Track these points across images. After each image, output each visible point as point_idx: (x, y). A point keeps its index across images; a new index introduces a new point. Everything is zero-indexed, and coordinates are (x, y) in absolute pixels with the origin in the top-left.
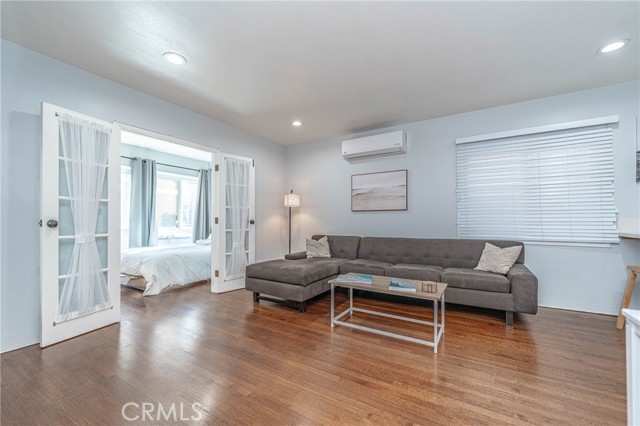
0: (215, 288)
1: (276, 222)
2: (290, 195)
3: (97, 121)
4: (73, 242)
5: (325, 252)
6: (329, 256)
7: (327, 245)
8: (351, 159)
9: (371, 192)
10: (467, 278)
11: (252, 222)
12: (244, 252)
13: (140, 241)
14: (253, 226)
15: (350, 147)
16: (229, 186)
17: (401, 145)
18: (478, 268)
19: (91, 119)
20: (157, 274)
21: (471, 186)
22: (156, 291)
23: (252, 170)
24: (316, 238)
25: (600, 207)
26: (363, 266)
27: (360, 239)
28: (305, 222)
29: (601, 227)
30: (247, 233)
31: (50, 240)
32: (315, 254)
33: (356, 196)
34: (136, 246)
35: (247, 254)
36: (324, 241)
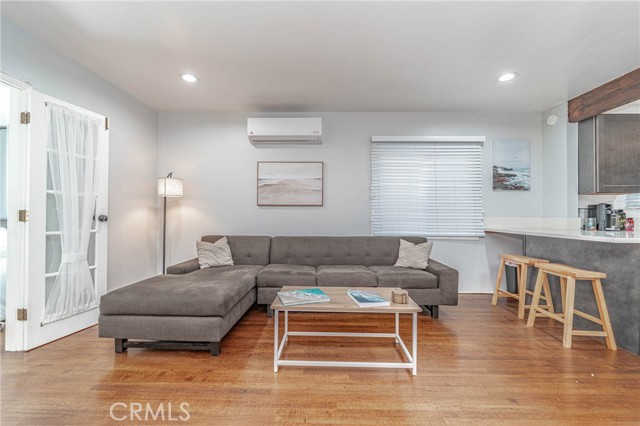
0: (16, 342)
1: (140, 218)
2: (168, 181)
5: (226, 258)
7: (227, 249)
8: (258, 141)
9: (282, 184)
10: (403, 277)
11: (103, 219)
12: (85, 268)
14: (104, 225)
15: (258, 126)
16: (56, 156)
17: (320, 134)
18: (397, 264)
21: (381, 184)
23: (104, 135)
24: (211, 239)
26: (288, 273)
27: (271, 240)
30: (92, 236)
32: (212, 262)
33: (262, 187)
36: (222, 243)
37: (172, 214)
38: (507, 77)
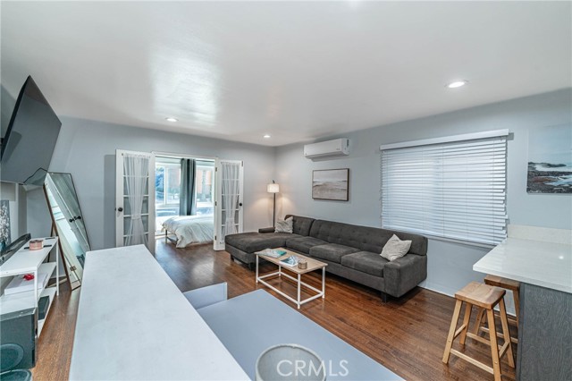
0: (215, 248)
2: (272, 185)
3: (142, 153)
4: (130, 218)
5: (288, 229)
6: (291, 231)
7: (291, 224)
8: (315, 158)
9: (325, 184)
11: (241, 205)
12: (234, 224)
13: (186, 212)
14: (242, 207)
15: (309, 150)
16: (224, 181)
17: (341, 150)
19: (138, 153)
20: (184, 236)
22: (183, 245)
23: (241, 169)
25: (491, 213)
28: (285, 203)
29: (492, 231)
30: (237, 212)
31: (120, 217)
33: (315, 186)
34: (183, 214)
35: (237, 226)
36: (290, 220)
37: (278, 201)
38: (457, 84)
